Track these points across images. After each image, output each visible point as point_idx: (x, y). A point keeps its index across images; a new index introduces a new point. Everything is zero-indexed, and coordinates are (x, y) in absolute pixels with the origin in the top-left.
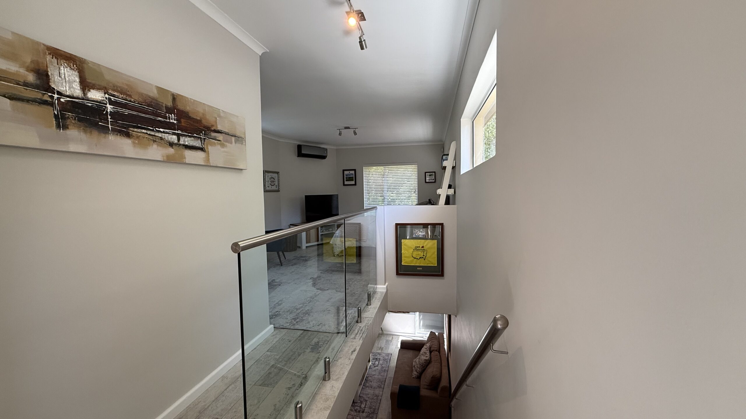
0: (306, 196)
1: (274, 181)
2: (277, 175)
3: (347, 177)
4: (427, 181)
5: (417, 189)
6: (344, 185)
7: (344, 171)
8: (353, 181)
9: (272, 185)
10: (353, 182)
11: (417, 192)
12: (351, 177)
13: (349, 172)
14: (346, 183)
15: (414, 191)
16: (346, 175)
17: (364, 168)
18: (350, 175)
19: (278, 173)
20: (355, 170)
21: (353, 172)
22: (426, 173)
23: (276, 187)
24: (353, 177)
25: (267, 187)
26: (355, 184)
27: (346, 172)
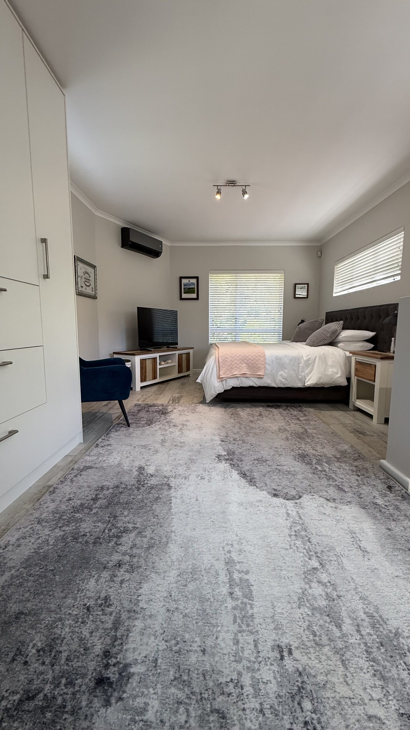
0: (139, 308)
1: (89, 280)
2: (93, 270)
3: (185, 287)
4: (297, 296)
5: (282, 307)
6: (181, 299)
7: (181, 278)
8: (195, 293)
9: (86, 285)
10: (194, 296)
11: (282, 311)
12: (192, 288)
13: (189, 281)
14: (184, 296)
15: (279, 310)
16: (184, 285)
17: (210, 275)
18: (190, 285)
19: (94, 267)
20: (197, 278)
21: (194, 281)
22: (296, 284)
23: (93, 291)
24: (194, 288)
25: (79, 286)
26: (197, 299)
27: (184, 281)
